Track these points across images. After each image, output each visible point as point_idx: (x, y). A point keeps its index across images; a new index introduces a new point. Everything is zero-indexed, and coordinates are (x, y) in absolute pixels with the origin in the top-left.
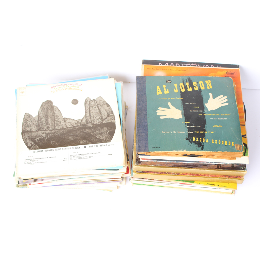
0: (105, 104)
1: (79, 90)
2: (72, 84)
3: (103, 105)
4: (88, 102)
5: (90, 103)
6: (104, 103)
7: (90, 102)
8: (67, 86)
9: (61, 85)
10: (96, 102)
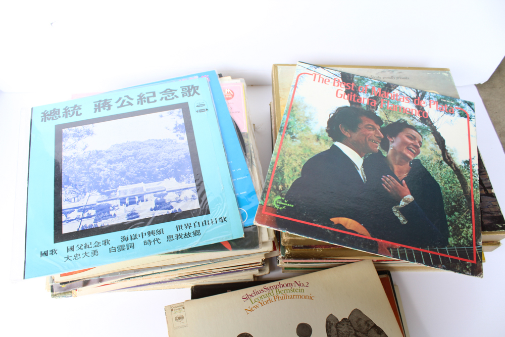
0: (372, 327)
1: (305, 297)
2: (287, 285)
3: (368, 331)
4: (333, 328)
5: (338, 331)
6: (369, 325)
7: (336, 326)
8: (277, 290)
9: (264, 290)
10: (352, 326)
